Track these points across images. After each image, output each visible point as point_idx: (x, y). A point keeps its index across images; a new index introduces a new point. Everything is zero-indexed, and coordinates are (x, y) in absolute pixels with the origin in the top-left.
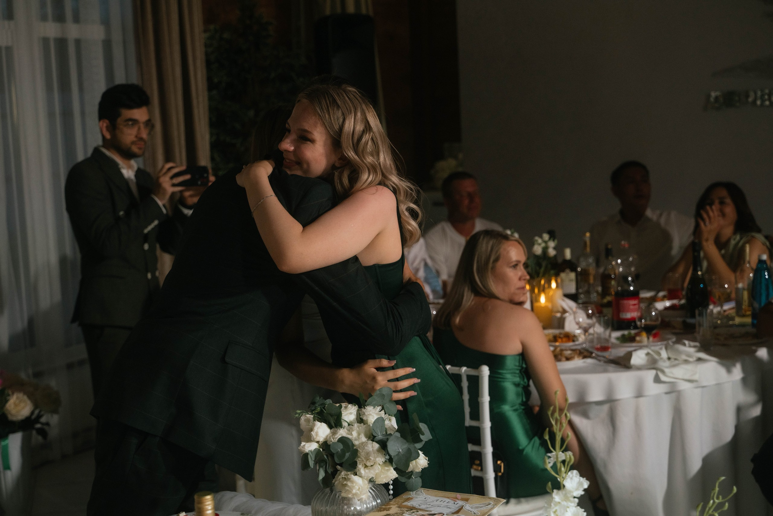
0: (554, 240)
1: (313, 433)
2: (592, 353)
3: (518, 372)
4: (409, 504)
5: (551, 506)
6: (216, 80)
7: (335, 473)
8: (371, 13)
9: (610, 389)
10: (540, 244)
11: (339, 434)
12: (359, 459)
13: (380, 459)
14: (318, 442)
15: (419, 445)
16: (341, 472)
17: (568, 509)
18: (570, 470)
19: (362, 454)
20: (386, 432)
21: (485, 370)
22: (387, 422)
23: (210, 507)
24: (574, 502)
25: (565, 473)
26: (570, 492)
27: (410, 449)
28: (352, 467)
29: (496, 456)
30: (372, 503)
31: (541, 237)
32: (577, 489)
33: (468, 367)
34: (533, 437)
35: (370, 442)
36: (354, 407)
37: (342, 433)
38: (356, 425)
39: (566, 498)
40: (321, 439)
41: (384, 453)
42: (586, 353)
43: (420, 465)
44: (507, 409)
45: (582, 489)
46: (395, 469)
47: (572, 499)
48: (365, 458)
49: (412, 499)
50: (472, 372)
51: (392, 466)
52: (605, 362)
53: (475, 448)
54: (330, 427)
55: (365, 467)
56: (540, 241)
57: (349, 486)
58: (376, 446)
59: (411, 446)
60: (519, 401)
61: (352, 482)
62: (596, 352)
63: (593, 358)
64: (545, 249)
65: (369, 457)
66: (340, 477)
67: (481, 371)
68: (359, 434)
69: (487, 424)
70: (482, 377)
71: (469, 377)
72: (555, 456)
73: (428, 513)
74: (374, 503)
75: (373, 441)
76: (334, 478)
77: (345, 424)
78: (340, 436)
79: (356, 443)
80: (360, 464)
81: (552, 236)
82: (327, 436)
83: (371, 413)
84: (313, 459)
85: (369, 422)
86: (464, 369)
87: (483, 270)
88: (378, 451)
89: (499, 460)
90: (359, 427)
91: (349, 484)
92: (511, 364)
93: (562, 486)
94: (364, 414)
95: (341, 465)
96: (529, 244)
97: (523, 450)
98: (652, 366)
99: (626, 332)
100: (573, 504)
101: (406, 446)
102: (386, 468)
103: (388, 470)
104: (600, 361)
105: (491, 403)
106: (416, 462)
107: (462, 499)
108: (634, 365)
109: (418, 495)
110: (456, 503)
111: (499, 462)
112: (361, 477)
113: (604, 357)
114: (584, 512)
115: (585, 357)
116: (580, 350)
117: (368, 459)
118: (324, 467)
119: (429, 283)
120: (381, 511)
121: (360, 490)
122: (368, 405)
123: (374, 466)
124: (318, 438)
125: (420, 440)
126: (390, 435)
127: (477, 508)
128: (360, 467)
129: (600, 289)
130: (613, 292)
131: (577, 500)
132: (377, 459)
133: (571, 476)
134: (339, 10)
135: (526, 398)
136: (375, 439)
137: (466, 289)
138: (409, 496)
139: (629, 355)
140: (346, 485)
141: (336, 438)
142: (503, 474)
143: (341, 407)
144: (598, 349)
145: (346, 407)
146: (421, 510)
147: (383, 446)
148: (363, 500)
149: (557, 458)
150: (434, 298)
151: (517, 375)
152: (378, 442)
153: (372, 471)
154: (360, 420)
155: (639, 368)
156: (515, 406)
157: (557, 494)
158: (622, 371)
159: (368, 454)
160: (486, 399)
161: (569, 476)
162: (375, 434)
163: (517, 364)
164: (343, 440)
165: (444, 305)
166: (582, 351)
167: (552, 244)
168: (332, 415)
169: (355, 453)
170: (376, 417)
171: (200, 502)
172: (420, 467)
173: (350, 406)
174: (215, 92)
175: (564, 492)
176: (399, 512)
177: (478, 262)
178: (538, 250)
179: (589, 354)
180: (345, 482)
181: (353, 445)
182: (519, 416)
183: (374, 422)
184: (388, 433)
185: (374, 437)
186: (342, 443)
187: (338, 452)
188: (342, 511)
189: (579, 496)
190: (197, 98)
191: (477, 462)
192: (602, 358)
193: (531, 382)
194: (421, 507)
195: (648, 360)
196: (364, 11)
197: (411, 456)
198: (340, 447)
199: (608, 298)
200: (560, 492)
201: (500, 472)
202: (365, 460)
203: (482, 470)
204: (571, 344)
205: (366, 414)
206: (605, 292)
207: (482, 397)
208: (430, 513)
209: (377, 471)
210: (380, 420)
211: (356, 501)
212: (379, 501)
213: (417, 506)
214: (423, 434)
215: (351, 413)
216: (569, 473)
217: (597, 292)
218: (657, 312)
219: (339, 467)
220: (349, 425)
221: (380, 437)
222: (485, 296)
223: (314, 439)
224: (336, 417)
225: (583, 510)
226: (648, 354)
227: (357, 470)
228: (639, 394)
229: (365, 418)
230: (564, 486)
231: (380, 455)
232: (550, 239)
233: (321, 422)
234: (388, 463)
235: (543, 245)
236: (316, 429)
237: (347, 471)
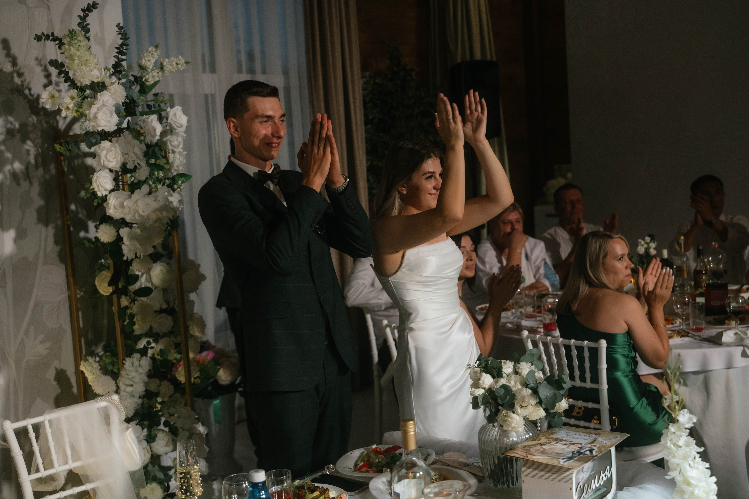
0: (654, 242)
1: (481, 382)
2: (689, 333)
3: (627, 346)
4: (555, 436)
5: (668, 435)
6: (371, 117)
7: (497, 411)
8: (494, 59)
9: (705, 360)
10: (643, 245)
11: (500, 382)
12: (517, 401)
13: (533, 402)
14: (484, 388)
15: (562, 392)
16: (502, 411)
17: (681, 438)
18: (682, 409)
19: (519, 397)
20: (536, 382)
21: (604, 343)
22: (536, 374)
23: (412, 430)
24: (686, 432)
25: (679, 410)
26: (683, 424)
27: (556, 395)
28: (511, 407)
29: (611, 413)
30: (525, 436)
31: (644, 240)
32: (688, 423)
33: (589, 341)
34: (642, 398)
35: (525, 388)
36: (511, 363)
37: (503, 381)
38: (513, 376)
39: (679, 429)
40: (487, 387)
41: (536, 396)
42: (683, 333)
43: (562, 407)
44: (619, 375)
45: (692, 423)
46: (544, 409)
47: (684, 430)
48: (521, 400)
49: (556, 433)
50: (593, 345)
51: (542, 406)
52: (700, 340)
53: (595, 406)
54: (494, 377)
55: (521, 408)
56: (643, 243)
57: (509, 421)
58: (530, 391)
59: (557, 392)
60: (629, 369)
61: (511, 418)
62: (691, 332)
63: (689, 337)
64: (647, 250)
65: (524, 399)
66: (502, 415)
67: (600, 344)
68: (516, 383)
69: (605, 386)
70: (601, 349)
71: (590, 349)
72: (670, 398)
73: (570, 442)
74: (527, 436)
75: (527, 387)
76: (497, 415)
77: (504, 375)
78: (501, 384)
79: (514, 389)
80: (517, 405)
81: (653, 239)
82: (491, 384)
83: (524, 367)
84: (481, 401)
85: (523, 374)
86: (586, 342)
87: (595, 266)
88: (531, 395)
89: (614, 416)
90: (515, 377)
91: (509, 419)
92: (621, 340)
93: (676, 421)
94: (519, 368)
95: (502, 405)
96: (633, 246)
97: (633, 408)
98: (740, 343)
99: (717, 317)
100: (685, 434)
101: (553, 391)
102: (537, 408)
103: (539, 410)
104: (695, 339)
105: (607, 369)
106: (559, 405)
107: (596, 434)
108: (724, 343)
109: (561, 430)
110: (591, 436)
111: (614, 418)
112: (518, 414)
113: (699, 336)
114: (694, 440)
115: (682, 336)
116: (678, 331)
117: (523, 401)
118: (489, 407)
119: (548, 279)
120: (533, 441)
121: (518, 424)
122: (521, 362)
123: (528, 407)
124: (484, 385)
125: (563, 388)
126: (540, 383)
127: (608, 440)
128: (517, 407)
129: (692, 283)
130: (704, 284)
131: (688, 431)
132: (531, 401)
133: (683, 413)
134: (468, 58)
135: (634, 366)
136: (528, 386)
137: (582, 282)
138: (553, 431)
139: (720, 335)
140: (507, 420)
141: (498, 385)
142: (617, 427)
143: (501, 362)
144: (693, 330)
145: (505, 363)
146: (564, 440)
147: (535, 392)
148: (520, 432)
149: (672, 399)
150: (553, 291)
151: (627, 350)
152: (530, 388)
153: (526, 410)
154: (516, 372)
155: (729, 345)
156: (626, 372)
157: (672, 426)
158: (714, 347)
159: (523, 397)
160: (604, 366)
161: (681, 413)
162: (528, 383)
163: (626, 340)
164: (504, 387)
165: (564, 295)
166: (680, 331)
167: (653, 245)
168: (494, 369)
169: (513, 396)
170: (528, 370)
171: (405, 426)
172: (562, 408)
173: (508, 362)
174: (369, 126)
175: (678, 425)
176: (547, 441)
177: (590, 260)
178: (641, 250)
179: (686, 334)
180: (506, 418)
181: (512, 391)
182: (630, 380)
183: (528, 374)
184: (538, 382)
185: (528, 385)
186: (504, 389)
187: (500, 395)
188: (503, 442)
189: (690, 427)
190: (357, 132)
191: (596, 417)
192: (698, 337)
193: (637, 355)
194: (563, 439)
195: (736, 339)
196: (489, 58)
197: (555, 400)
198: (502, 391)
199: (700, 290)
200: (675, 425)
201: (615, 425)
202: (521, 402)
203: (600, 423)
204: (671, 326)
205: (521, 368)
206: (697, 285)
207: (601, 365)
208: (571, 443)
209: (530, 411)
210: (532, 373)
211: (514, 434)
212: (531, 434)
213: (561, 438)
214: (565, 383)
215: (509, 367)
216: (681, 411)
217: (690, 285)
218: (743, 300)
219: (500, 407)
220: (507, 376)
221: (532, 385)
222: (597, 287)
223: (481, 386)
224: (497, 370)
225: (693, 439)
226: (736, 334)
227: (514, 410)
228: (729, 366)
229: (519, 371)
230: (678, 421)
231: (533, 398)
232: (651, 241)
233: (486, 373)
234: (538, 404)
235: (646, 246)
236: (482, 378)
237: (507, 410)
